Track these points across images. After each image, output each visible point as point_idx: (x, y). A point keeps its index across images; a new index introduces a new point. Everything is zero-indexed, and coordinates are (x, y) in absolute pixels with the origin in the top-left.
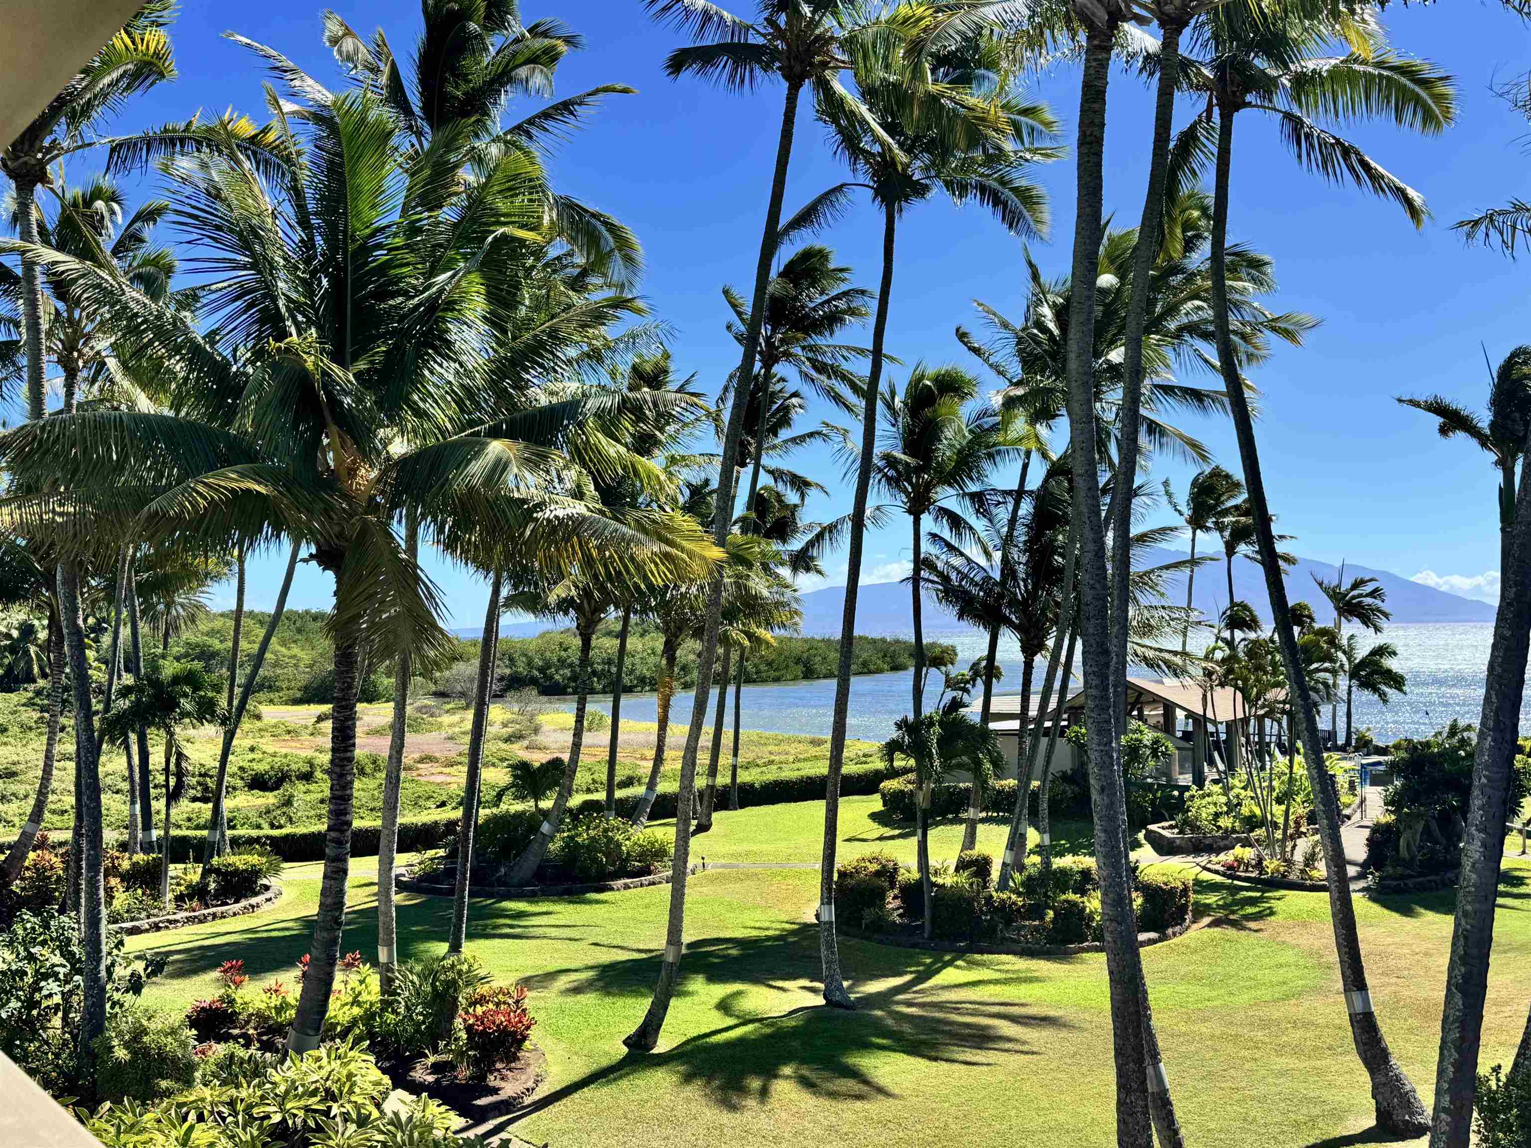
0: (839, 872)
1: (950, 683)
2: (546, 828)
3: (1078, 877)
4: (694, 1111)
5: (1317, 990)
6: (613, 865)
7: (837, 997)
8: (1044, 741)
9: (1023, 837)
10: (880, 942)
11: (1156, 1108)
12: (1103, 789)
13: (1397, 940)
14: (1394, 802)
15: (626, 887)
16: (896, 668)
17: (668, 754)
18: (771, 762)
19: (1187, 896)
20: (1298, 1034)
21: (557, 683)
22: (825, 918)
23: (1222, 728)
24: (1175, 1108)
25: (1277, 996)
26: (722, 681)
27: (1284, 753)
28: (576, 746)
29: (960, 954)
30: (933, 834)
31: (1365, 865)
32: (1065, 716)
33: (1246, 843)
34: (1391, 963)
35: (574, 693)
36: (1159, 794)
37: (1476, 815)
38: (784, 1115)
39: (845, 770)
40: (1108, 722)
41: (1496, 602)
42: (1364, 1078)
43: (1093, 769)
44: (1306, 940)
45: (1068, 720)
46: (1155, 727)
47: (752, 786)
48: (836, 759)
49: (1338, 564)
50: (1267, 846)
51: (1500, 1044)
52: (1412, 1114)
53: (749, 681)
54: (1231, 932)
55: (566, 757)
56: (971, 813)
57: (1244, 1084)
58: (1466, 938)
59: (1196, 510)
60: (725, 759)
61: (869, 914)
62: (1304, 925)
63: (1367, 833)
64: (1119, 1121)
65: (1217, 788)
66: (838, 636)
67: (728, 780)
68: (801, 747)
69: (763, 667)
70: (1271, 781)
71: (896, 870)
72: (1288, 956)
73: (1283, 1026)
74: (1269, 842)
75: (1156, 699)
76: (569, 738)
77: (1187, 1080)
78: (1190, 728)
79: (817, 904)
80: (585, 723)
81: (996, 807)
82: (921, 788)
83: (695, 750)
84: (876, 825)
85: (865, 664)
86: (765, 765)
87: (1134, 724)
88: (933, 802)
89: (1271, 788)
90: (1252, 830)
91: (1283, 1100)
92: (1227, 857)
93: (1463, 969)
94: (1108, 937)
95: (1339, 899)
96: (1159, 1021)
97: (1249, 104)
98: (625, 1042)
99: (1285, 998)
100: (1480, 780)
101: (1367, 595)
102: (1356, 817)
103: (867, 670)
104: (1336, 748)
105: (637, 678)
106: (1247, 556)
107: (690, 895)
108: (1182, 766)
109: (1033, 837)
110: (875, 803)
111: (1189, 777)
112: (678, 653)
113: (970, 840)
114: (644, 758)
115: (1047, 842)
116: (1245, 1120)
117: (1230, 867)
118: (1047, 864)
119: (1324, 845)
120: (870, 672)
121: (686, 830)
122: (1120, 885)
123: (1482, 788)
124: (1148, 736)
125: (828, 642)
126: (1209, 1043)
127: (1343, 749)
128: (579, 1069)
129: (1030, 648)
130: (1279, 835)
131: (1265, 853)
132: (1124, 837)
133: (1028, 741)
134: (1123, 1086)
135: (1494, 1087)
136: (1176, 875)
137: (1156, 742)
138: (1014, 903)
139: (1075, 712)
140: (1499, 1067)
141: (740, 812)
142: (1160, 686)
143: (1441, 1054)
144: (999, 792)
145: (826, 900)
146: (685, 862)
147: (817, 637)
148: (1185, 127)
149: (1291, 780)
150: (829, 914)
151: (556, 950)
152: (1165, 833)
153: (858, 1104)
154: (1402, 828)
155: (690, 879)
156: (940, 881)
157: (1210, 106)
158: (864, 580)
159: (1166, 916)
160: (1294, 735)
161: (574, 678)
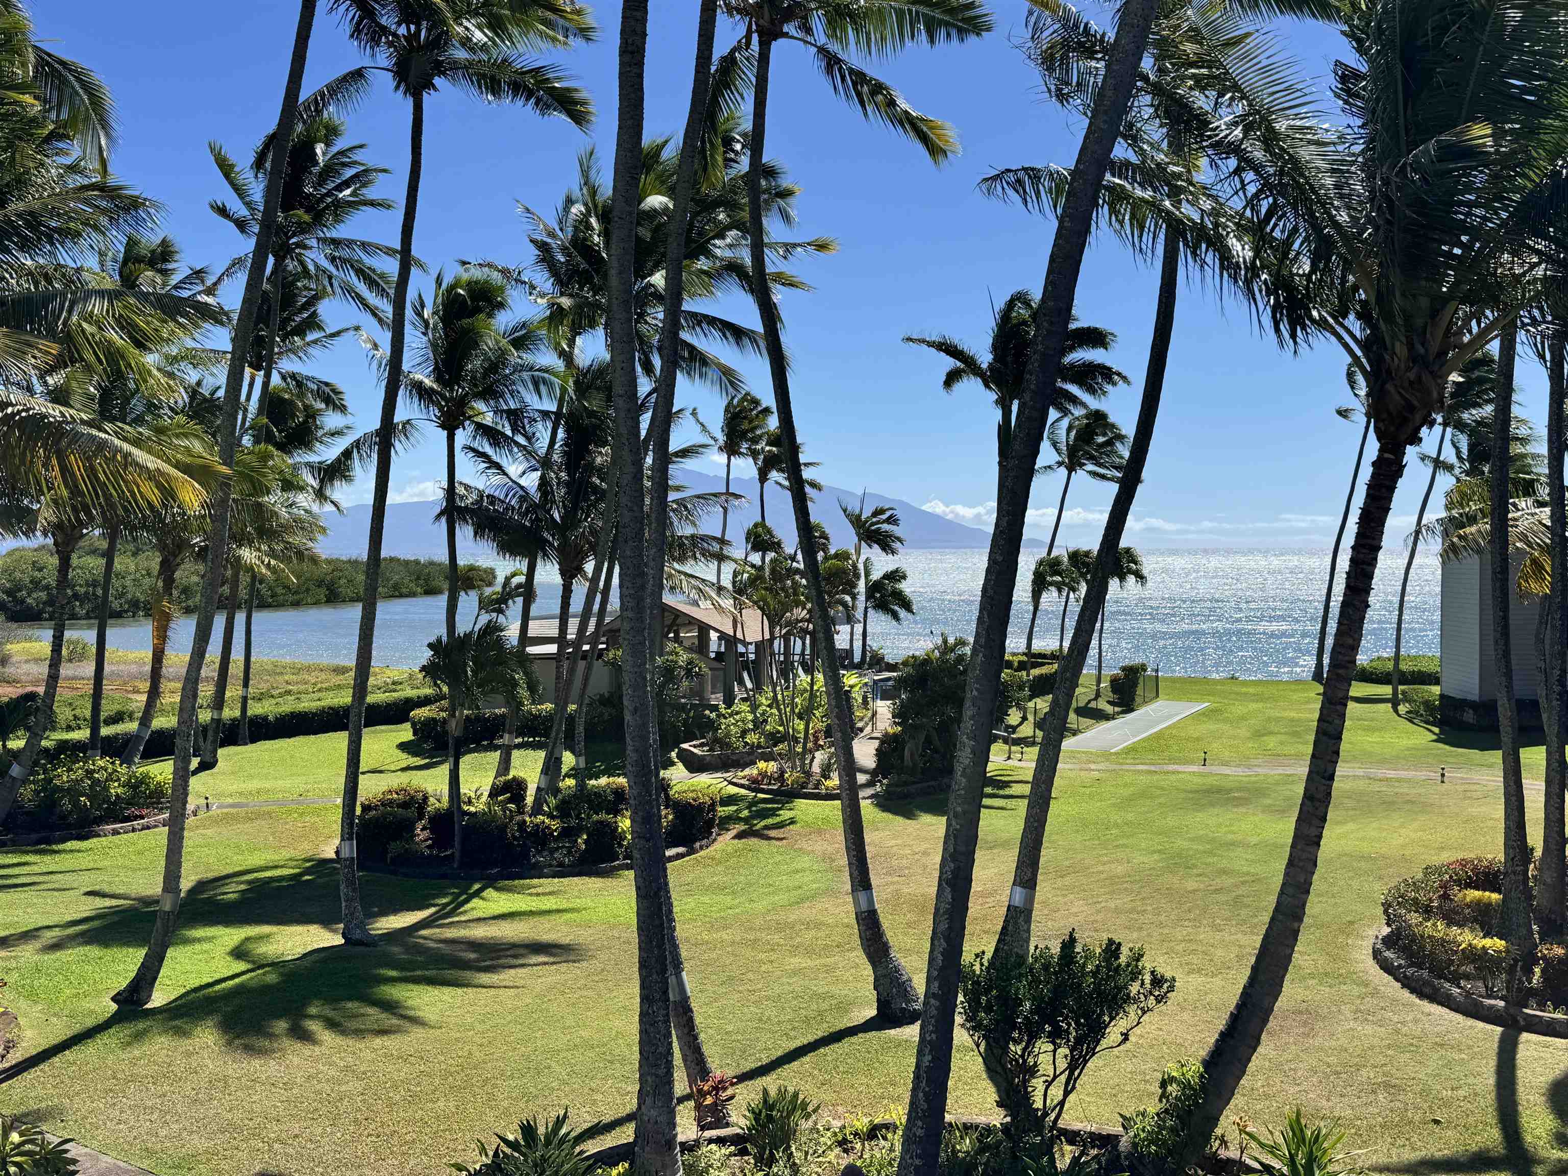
0: (363, 805)
1: (485, 605)
2: (16, 770)
3: (611, 798)
4: (194, 1065)
5: (829, 892)
6: (99, 808)
7: (357, 935)
8: (582, 664)
9: (559, 761)
10: (406, 875)
11: (677, 1016)
12: (636, 710)
13: (899, 842)
14: (900, 715)
15: (116, 832)
16: (430, 591)
17: (166, 686)
18: (289, 692)
19: (714, 810)
20: (809, 935)
21: (29, 607)
22: (345, 854)
23: (752, 648)
24: (696, 1014)
25: (792, 900)
26: (230, 606)
27: (806, 671)
28: (53, 678)
29: (491, 882)
30: (466, 761)
31: (874, 773)
32: (604, 639)
33: (767, 758)
34: (895, 863)
35: (51, 619)
36: (692, 714)
37: (968, 724)
38: (296, 1060)
39: (370, 699)
40: (642, 643)
41: (991, 530)
42: (868, 972)
43: (627, 691)
44: (820, 846)
45: (606, 643)
46: (690, 649)
47: (265, 718)
48: (361, 688)
49: (860, 492)
50: (789, 759)
51: (985, 932)
52: (908, 1001)
53: (264, 605)
54: (753, 842)
55: (41, 690)
56: (506, 739)
57: (760, 986)
58: (955, 837)
59: (729, 436)
60: (233, 692)
61: (395, 847)
62: (819, 832)
63: (876, 743)
64: (641, 1032)
65: (745, 707)
66: (365, 557)
67: (237, 713)
68: (323, 676)
69: (280, 590)
70: (793, 698)
71: (426, 798)
72: (804, 862)
73: (797, 928)
74: (790, 756)
75: (691, 621)
76: (43, 670)
77: (708, 987)
78: (723, 649)
79: (337, 841)
80: (64, 652)
81: (533, 732)
82: (453, 716)
83: (196, 681)
84: (405, 756)
85: (396, 587)
86: (281, 695)
87: (670, 646)
88: (466, 728)
89: (793, 705)
90: (775, 745)
91: (794, 998)
92: (752, 771)
93: (952, 865)
94: (636, 854)
95: (849, 806)
96: (682, 931)
97: (786, 35)
98: (114, 999)
99: (801, 901)
100: (972, 693)
101: (884, 522)
102: (868, 729)
103: (398, 593)
104: (853, 666)
105: (128, 602)
106: (777, 483)
107: (190, 838)
108: (714, 686)
109: (568, 759)
110: (405, 733)
111: (720, 696)
112: (177, 575)
113: (505, 765)
114: (137, 691)
115: (582, 765)
116: (760, 1020)
117: (754, 781)
118: (581, 786)
119: (837, 756)
120: (401, 596)
121: (186, 769)
122: (649, 802)
123: (974, 700)
124: (683, 658)
125: (354, 563)
126: (729, 949)
127: (859, 666)
128: (59, 1031)
129: (570, 572)
130: (799, 749)
131: (787, 766)
132: (655, 756)
133: (566, 664)
134: (646, 999)
135: (978, 972)
136: (706, 791)
137: (690, 662)
138: (548, 827)
139: (612, 635)
140: (983, 953)
141: (250, 747)
142: (695, 609)
143: (932, 944)
144: (536, 717)
145: (346, 836)
146: (185, 803)
147: (344, 558)
148: (726, 51)
149: (812, 695)
150: (350, 851)
151: (29, 905)
152: (695, 751)
153: (378, 1041)
154: (906, 738)
155: (190, 821)
156: (472, 809)
157: (749, 32)
158: (392, 498)
159: (694, 831)
160: (815, 654)
161: (50, 602)
